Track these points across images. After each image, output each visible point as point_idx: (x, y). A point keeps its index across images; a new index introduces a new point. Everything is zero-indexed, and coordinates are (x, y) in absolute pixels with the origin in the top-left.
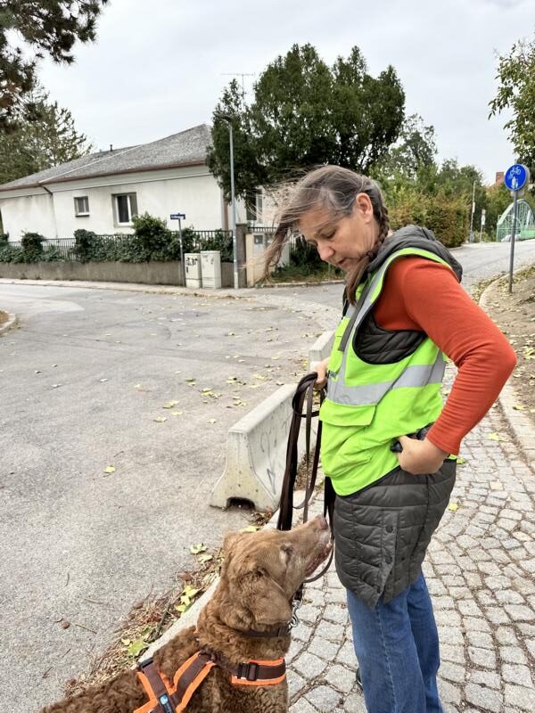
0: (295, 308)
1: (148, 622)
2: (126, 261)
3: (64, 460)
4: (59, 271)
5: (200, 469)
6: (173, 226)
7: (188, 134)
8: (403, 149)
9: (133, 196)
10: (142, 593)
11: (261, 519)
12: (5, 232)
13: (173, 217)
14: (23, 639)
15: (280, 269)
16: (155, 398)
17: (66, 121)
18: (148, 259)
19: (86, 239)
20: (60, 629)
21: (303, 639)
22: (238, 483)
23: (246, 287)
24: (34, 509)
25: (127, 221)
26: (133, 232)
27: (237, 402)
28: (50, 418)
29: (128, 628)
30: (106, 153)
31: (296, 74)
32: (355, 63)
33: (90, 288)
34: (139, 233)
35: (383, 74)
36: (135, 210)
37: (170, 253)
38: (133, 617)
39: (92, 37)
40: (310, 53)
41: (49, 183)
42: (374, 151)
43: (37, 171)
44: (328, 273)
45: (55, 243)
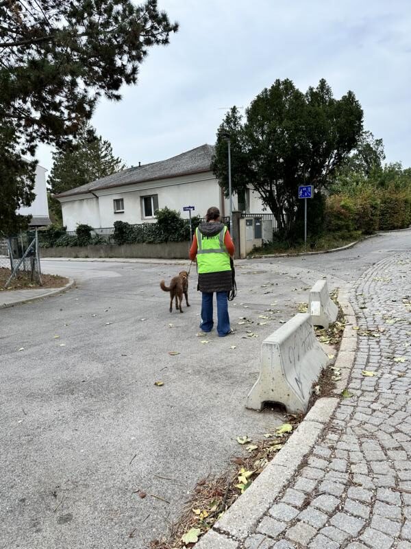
0: (281, 271)
1: (213, 496)
2: (150, 243)
3: (122, 373)
4: (102, 251)
5: (231, 381)
6: (185, 216)
7: (195, 151)
8: (356, 157)
9: (155, 196)
10: (203, 472)
11: (294, 419)
12: (64, 226)
13: (185, 209)
14: (109, 505)
15: (266, 244)
16: (185, 331)
17: (106, 149)
18: (166, 241)
19: (122, 228)
20: (138, 498)
21: (363, 515)
22: (272, 388)
23: (240, 258)
24: (104, 406)
25: (151, 215)
26: (155, 221)
27: (251, 334)
28: (107, 344)
29: (196, 500)
30: (136, 168)
31: (279, 100)
32: (322, 91)
33: (124, 262)
34: (160, 222)
35: (344, 98)
36: (156, 205)
37: (183, 235)
38: (199, 492)
39: (134, 80)
40: (288, 85)
41: (96, 190)
42: (339, 155)
43: (87, 183)
44: (305, 247)
45: (99, 232)
